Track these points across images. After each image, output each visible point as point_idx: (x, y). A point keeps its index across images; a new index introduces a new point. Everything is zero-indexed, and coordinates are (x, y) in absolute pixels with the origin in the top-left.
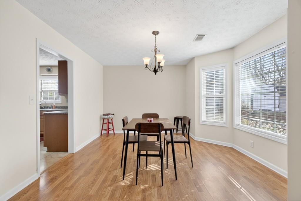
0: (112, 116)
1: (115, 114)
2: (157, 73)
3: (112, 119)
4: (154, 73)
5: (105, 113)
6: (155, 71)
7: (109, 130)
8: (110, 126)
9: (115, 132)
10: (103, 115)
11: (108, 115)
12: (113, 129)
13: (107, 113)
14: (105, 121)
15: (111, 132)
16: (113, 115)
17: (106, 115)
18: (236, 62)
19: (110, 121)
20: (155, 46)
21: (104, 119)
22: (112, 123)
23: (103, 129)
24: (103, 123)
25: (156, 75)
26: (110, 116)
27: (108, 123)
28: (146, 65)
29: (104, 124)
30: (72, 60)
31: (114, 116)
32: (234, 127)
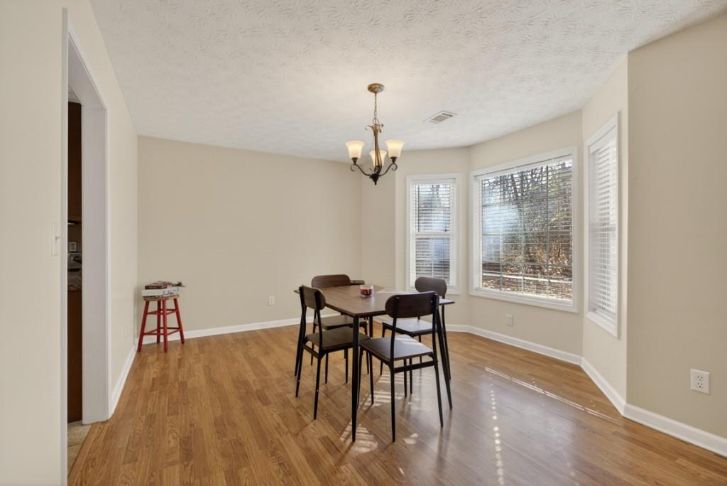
0: (175, 288)
1: (183, 284)
3: (175, 300)
4: (370, 180)
5: (150, 282)
6: (375, 177)
7: (169, 331)
8: (171, 320)
9: (186, 337)
10: (147, 288)
11: (166, 288)
12: (180, 329)
13: (158, 281)
14: (153, 306)
15: (173, 337)
16: (179, 285)
17: (156, 287)
18: (476, 173)
19: (170, 305)
20: (373, 118)
21: (148, 300)
22: (176, 310)
23: (146, 331)
24: (146, 313)
25: (376, 184)
26: (169, 289)
27: (160, 312)
29: (148, 316)
31: (179, 287)
32: (472, 294)
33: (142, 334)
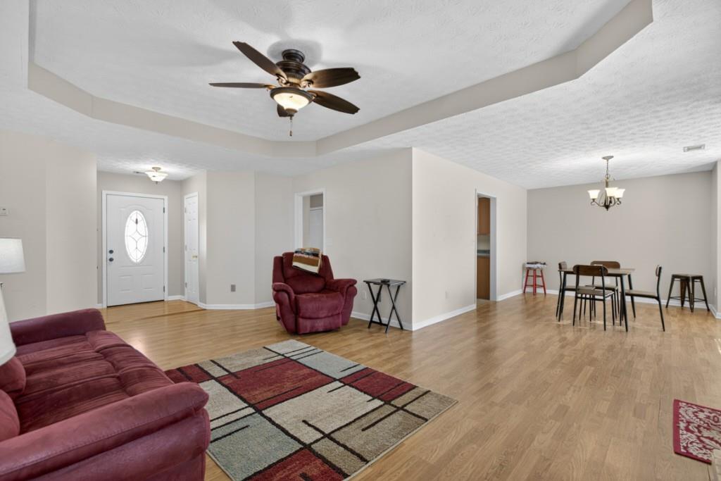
0: (542, 265)
2: (610, 209)
3: (541, 271)
4: (605, 209)
5: (531, 261)
6: (607, 207)
7: (537, 286)
8: (539, 281)
9: (548, 291)
10: (528, 263)
11: (536, 264)
12: (544, 287)
13: (534, 261)
14: (531, 273)
15: (540, 291)
16: (544, 264)
17: (532, 263)
19: (538, 273)
21: (528, 269)
22: (542, 276)
24: (527, 276)
25: (608, 210)
26: (539, 265)
27: (536, 275)
28: (594, 200)
29: (529, 278)
30: (495, 196)
33: (526, 285)
